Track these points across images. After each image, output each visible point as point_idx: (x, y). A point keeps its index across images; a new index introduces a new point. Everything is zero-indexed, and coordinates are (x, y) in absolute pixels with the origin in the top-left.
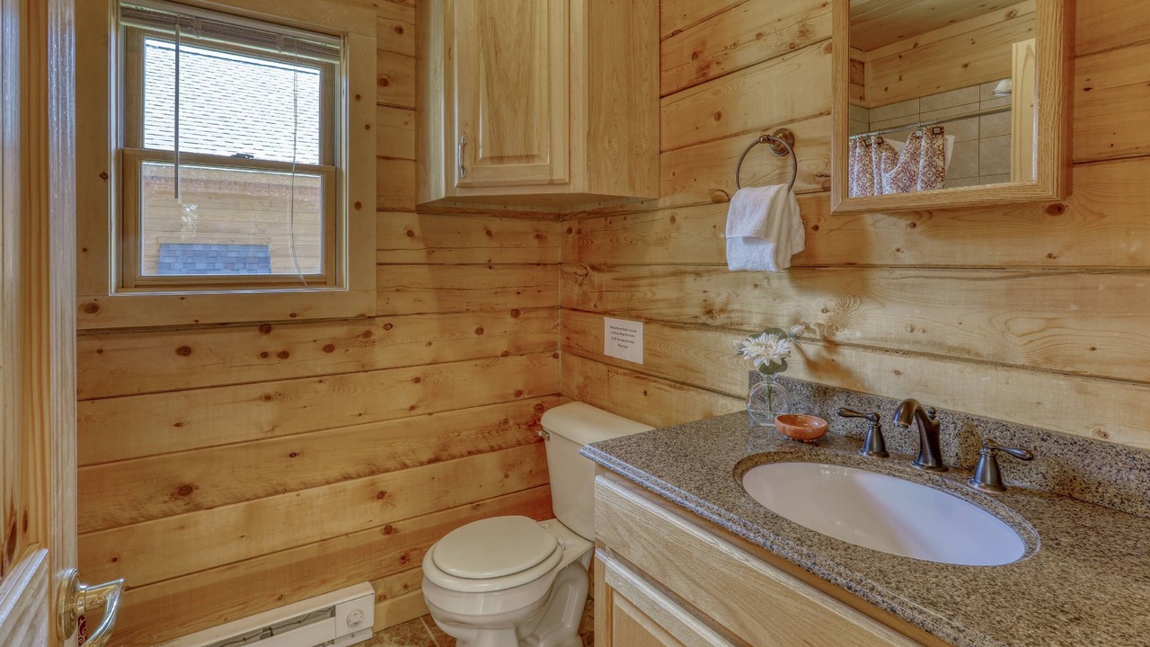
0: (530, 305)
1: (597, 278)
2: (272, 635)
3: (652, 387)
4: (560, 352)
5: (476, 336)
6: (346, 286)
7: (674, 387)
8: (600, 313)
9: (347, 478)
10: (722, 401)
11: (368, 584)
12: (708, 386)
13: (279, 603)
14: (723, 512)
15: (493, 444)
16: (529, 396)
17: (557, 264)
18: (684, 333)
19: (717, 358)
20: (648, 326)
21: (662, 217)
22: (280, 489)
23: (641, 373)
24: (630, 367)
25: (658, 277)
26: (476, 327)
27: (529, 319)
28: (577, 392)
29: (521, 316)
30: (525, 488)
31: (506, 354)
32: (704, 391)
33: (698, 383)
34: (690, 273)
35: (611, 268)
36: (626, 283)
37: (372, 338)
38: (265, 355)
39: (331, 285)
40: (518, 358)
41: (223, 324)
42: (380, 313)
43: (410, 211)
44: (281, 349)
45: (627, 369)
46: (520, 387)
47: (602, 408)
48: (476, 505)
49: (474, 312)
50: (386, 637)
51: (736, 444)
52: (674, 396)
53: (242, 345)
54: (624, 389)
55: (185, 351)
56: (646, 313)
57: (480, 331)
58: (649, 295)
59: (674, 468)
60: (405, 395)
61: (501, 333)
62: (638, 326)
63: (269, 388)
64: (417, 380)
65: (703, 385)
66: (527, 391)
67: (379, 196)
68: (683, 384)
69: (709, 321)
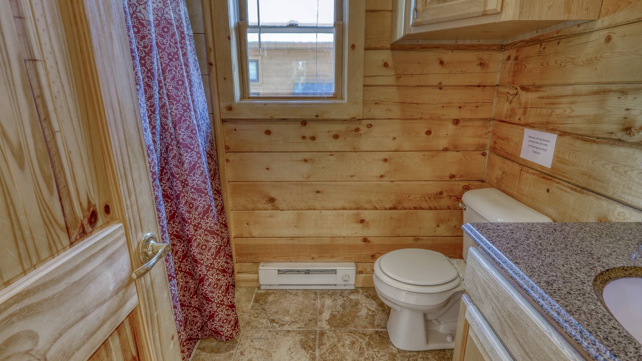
0: (468, 116)
1: (525, 96)
2: (309, 273)
3: (554, 187)
4: (488, 152)
5: (426, 136)
6: (346, 100)
7: (575, 190)
8: (522, 125)
9: (344, 209)
10: (619, 209)
11: (353, 264)
12: (610, 194)
13: (312, 261)
14: (563, 312)
15: (432, 205)
16: (460, 179)
17: (494, 86)
18: (595, 147)
19: (625, 172)
20: (563, 138)
21: (597, 37)
22: (312, 207)
23: (548, 175)
24: (539, 169)
25: (580, 95)
26: (426, 130)
27: (466, 126)
28: (495, 181)
29: (460, 124)
30: (450, 235)
31: (446, 150)
32: (603, 198)
33: (598, 190)
34: (615, 91)
35: (537, 88)
36: (548, 101)
37: (360, 132)
38: (304, 138)
39: (339, 99)
40: (454, 153)
41: (284, 119)
42: (365, 117)
43: (386, 49)
44: (311, 135)
45: (537, 171)
46: (453, 173)
47: (512, 196)
48: (417, 238)
49: (425, 119)
50: (361, 291)
51: (615, 251)
52: (572, 199)
53: (293, 131)
54: (530, 185)
55: (268, 132)
56: (562, 128)
57: (429, 133)
58: (568, 111)
59: (534, 259)
60: (378, 168)
61: (445, 134)
62: (553, 138)
63: (306, 156)
64: (386, 160)
65: (603, 192)
66: (459, 176)
67: (366, 39)
68: (584, 189)
69: (625, 137)
